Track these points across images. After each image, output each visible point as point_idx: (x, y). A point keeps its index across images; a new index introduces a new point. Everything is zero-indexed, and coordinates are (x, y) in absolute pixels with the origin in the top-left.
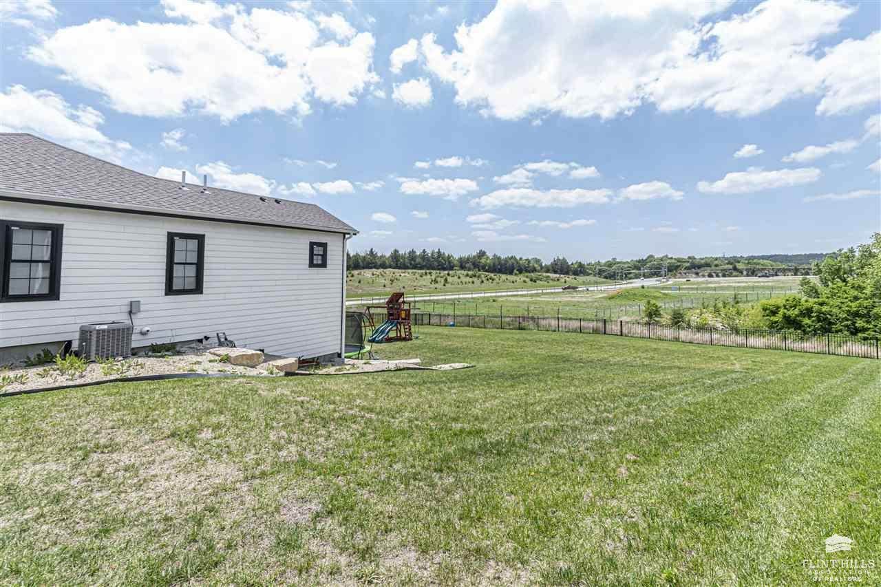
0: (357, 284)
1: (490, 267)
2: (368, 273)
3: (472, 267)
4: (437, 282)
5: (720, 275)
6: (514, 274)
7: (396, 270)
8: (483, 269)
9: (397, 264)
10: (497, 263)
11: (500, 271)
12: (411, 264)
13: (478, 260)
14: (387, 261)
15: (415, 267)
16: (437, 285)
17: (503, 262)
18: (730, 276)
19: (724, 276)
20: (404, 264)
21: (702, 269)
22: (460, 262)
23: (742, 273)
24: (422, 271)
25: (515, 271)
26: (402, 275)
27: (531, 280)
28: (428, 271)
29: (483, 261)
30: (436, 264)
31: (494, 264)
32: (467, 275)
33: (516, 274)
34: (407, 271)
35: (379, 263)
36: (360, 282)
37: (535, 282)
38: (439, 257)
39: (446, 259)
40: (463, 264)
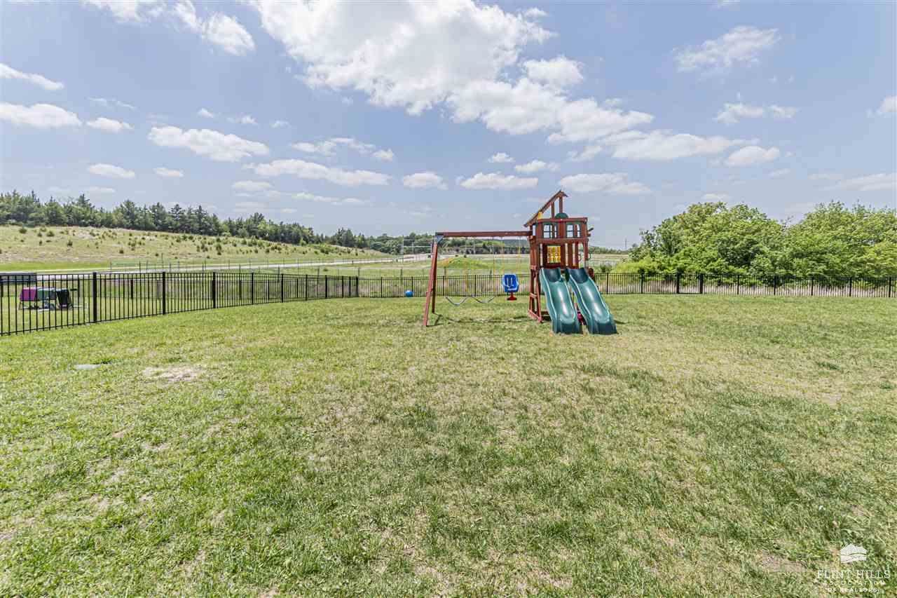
0: (65, 248)
1: (271, 233)
2: (81, 233)
3: (247, 233)
4: (207, 250)
5: (474, 252)
6: (300, 244)
7: (135, 231)
8: (262, 236)
9: (132, 222)
10: (279, 230)
11: (283, 240)
12: (157, 224)
13: (254, 226)
14: (114, 217)
15: (164, 228)
16: (207, 254)
17: (287, 229)
18: (482, 253)
19: (477, 253)
20: (146, 223)
21: (462, 246)
22: (230, 226)
23: (489, 250)
24: (177, 235)
25: (302, 241)
26: (147, 238)
27: (323, 251)
28: (187, 235)
29: (261, 226)
30: (197, 225)
31: (276, 230)
32: (244, 243)
33: (303, 244)
34: (152, 233)
35: (99, 218)
36: (70, 244)
37: (327, 253)
38: (200, 217)
39: (212, 221)
40: (234, 229)
